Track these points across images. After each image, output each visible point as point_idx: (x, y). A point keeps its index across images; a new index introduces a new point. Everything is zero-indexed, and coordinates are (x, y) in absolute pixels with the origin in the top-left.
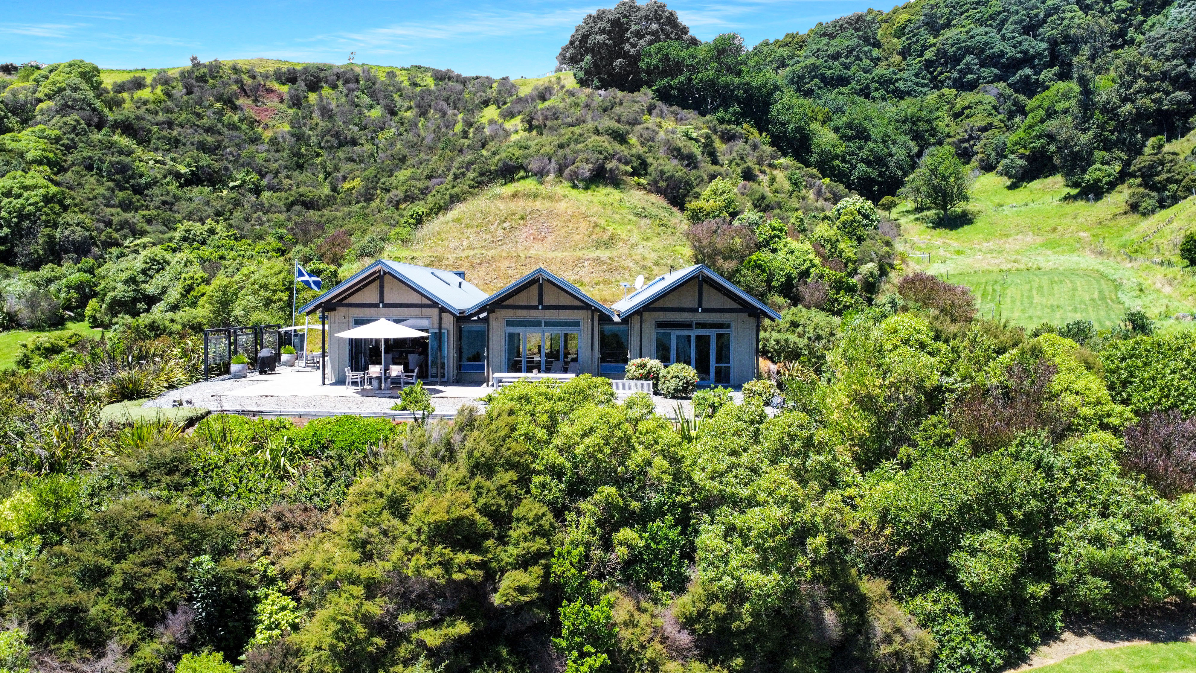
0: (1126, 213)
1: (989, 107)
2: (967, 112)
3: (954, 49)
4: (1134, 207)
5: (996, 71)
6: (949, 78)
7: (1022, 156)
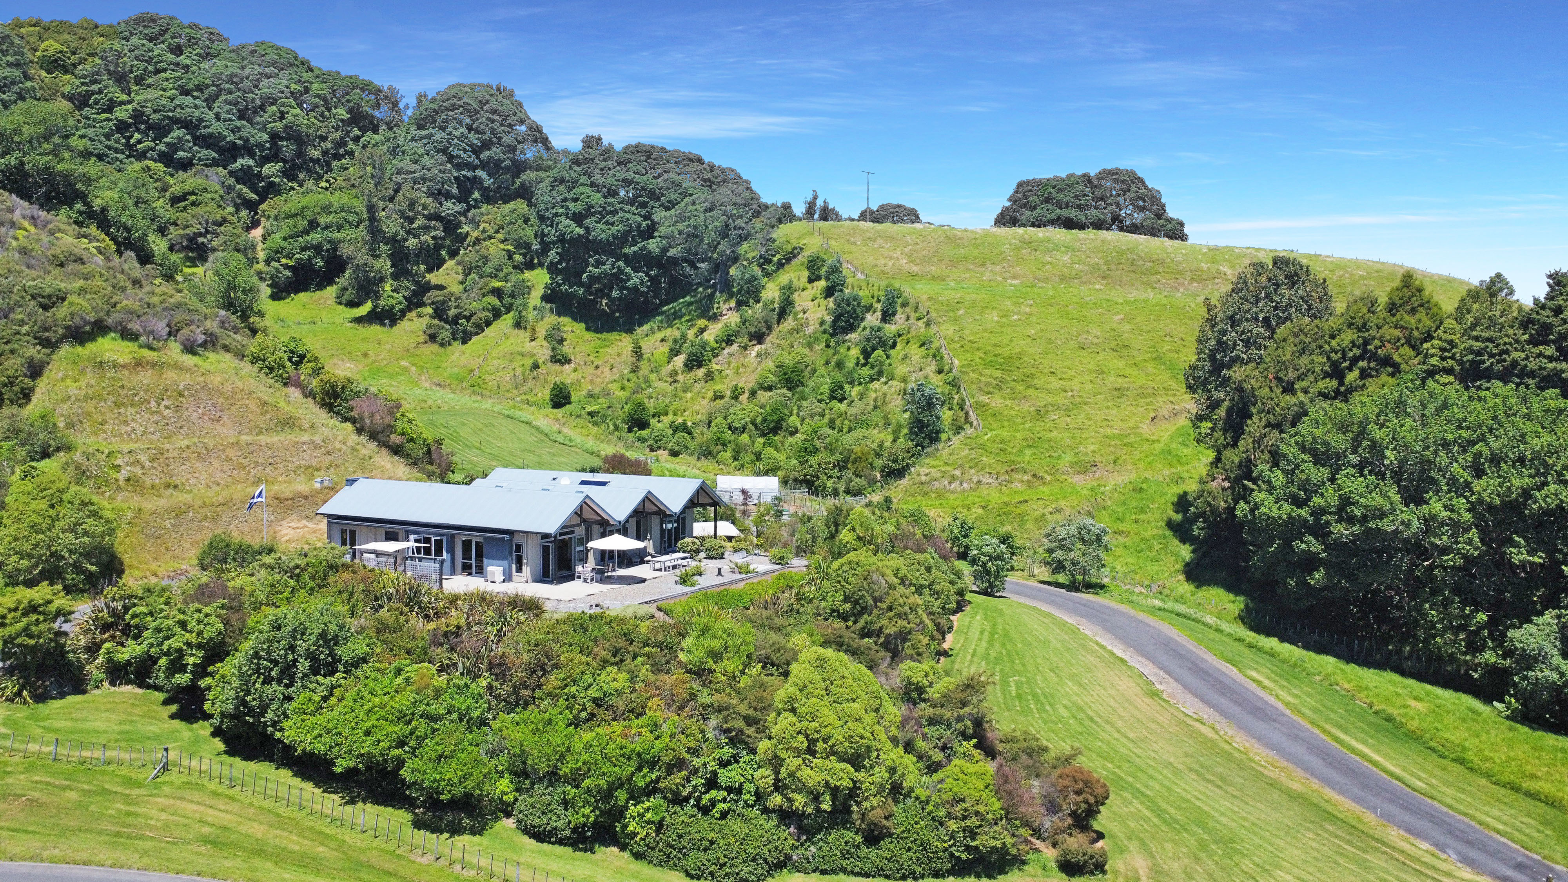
0: (426, 342)
2: (190, 197)
3: (158, 116)
4: (432, 338)
5: (214, 154)
6: (153, 149)
7: (286, 267)
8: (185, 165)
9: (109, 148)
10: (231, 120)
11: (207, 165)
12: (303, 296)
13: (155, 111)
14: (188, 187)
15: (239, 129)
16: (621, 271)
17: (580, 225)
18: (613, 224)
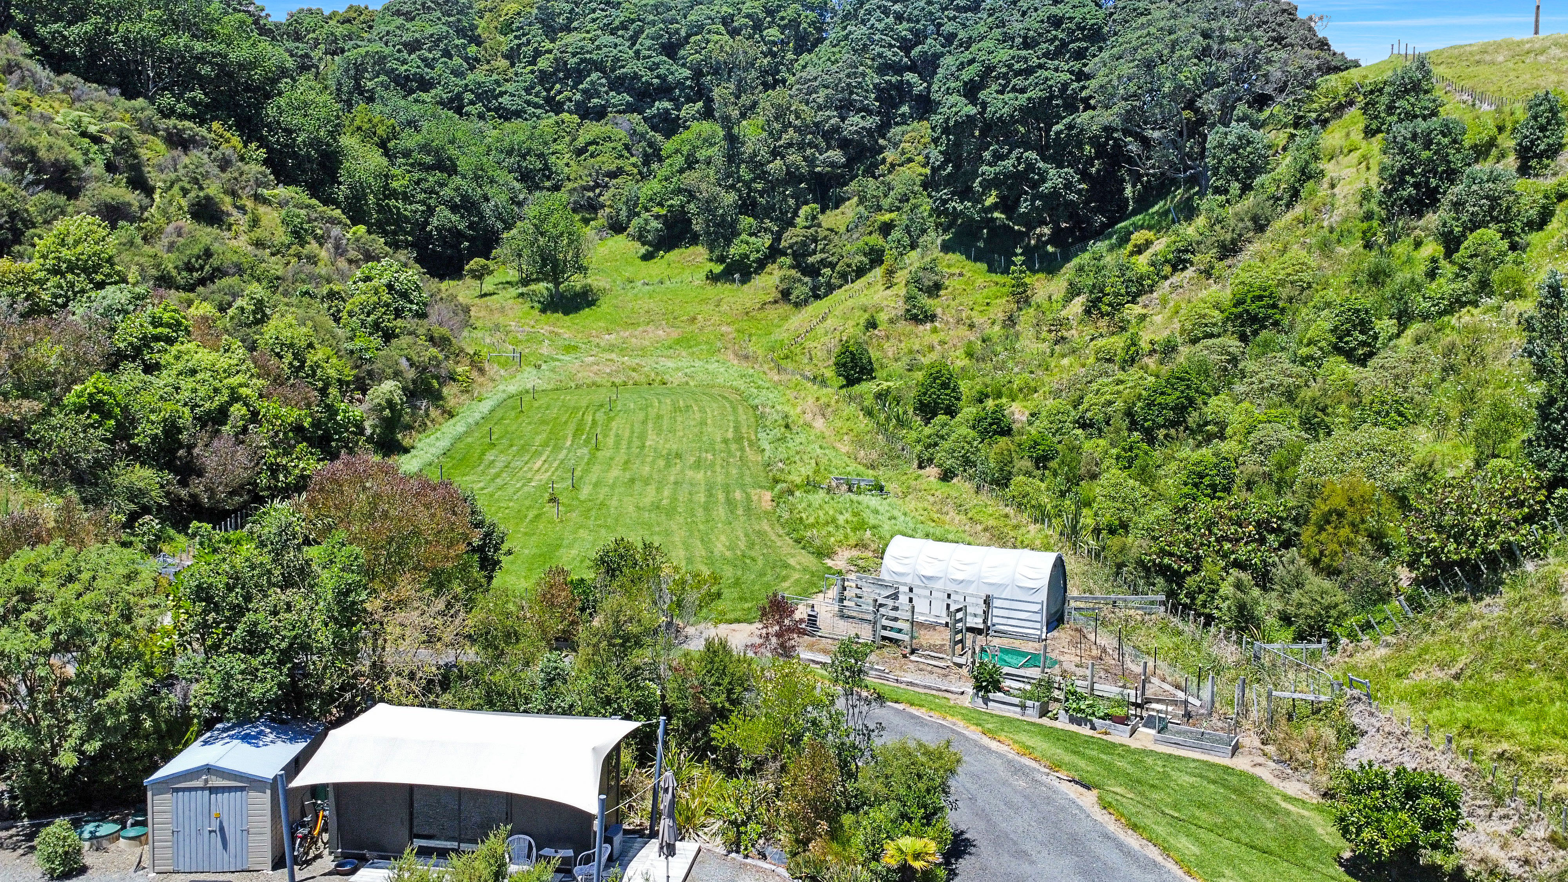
0: (776, 302)
1: (620, 147)
2: (591, 148)
3: (576, 60)
4: (786, 294)
5: (628, 98)
6: (570, 100)
7: (657, 217)
8: (600, 114)
9: (528, 103)
10: (650, 57)
11: (619, 112)
12: (674, 255)
13: (574, 55)
14: (589, 137)
15: (657, 65)
16: (1030, 167)
17: (973, 101)
18: (1023, 91)
